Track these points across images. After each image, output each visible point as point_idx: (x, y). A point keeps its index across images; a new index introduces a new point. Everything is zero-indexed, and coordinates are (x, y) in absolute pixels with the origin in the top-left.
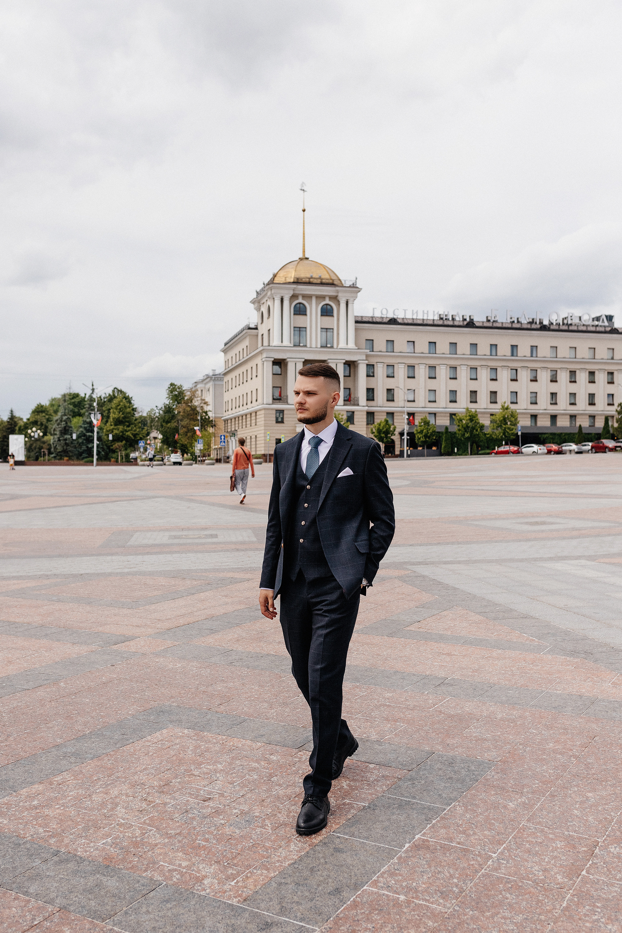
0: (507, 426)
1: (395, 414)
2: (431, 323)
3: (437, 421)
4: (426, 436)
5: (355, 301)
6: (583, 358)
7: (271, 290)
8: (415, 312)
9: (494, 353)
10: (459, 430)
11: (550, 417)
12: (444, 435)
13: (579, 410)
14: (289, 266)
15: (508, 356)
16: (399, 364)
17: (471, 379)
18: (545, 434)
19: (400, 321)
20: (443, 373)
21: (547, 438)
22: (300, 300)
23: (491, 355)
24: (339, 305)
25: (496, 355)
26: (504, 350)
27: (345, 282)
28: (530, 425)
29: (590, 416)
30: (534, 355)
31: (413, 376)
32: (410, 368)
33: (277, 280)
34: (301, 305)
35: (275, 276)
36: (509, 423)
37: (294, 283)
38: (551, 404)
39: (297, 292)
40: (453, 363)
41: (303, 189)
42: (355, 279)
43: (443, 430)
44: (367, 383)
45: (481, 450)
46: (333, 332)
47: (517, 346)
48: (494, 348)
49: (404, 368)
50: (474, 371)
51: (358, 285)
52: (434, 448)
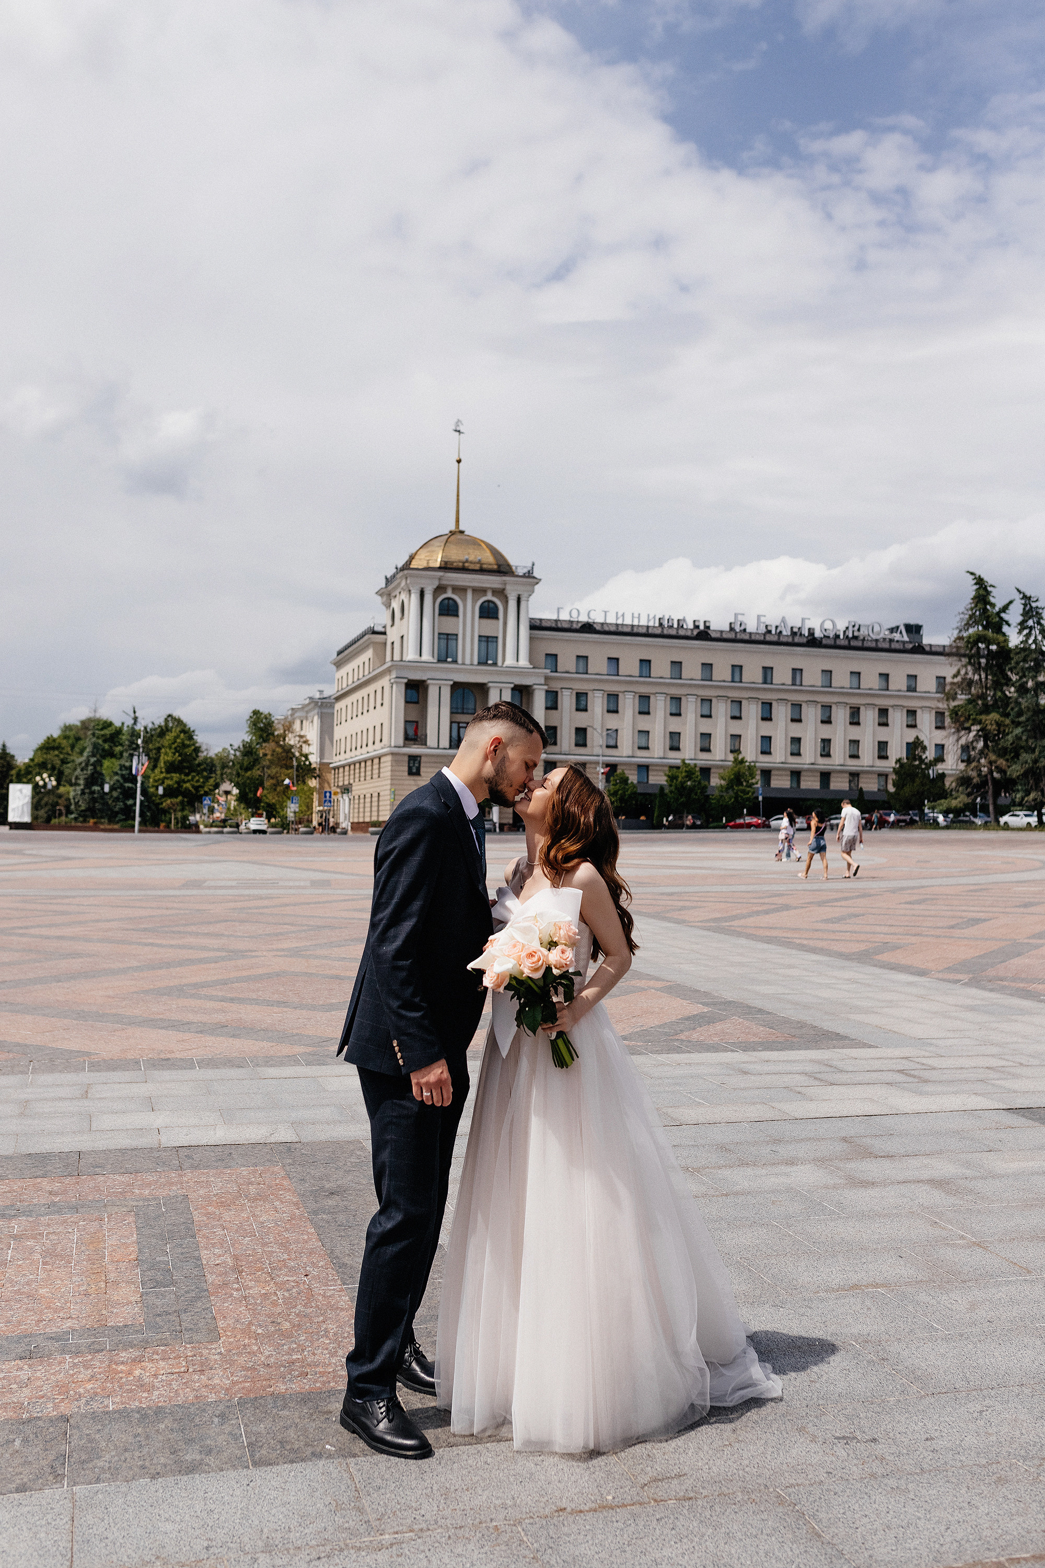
0: (741, 787)
2: (644, 631)
3: (650, 778)
4: (622, 800)
5: (531, 597)
6: (870, 689)
7: (406, 578)
9: (737, 678)
10: (671, 792)
11: (819, 774)
12: (658, 798)
13: (863, 766)
14: (435, 542)
15: (758, 683)
16: (595, 692)
17: (702, 716)
18: (809, 800)
19: (598, 628)
20: (660, 706)
22: (449, 594)
23: (733, 681)
24: (507, 602)
25: (741, 682)
26: (752, 674)
27: (516, 567)
28: (789, 787)
29: (880, 775)
30: (798, 682)
31: (615, 709)
32: (612, 698)
33: (414, 564)
34: (451, 601)
35: (412, 558)
36: (745, 784)
37: (440, 568)
38: (822, 755)
39: (444, 582)
40: (675, 691)
41: (458, 429)
42: (530, 565)
43: (657, 791)
44: (547, 718)
45: (713, 822)
46: (497, 642)
47: (772, 668)
48: (737, 670)
49: (603, 697)
50: (706, 704)
51: (535, 574)
52: (643, 818)
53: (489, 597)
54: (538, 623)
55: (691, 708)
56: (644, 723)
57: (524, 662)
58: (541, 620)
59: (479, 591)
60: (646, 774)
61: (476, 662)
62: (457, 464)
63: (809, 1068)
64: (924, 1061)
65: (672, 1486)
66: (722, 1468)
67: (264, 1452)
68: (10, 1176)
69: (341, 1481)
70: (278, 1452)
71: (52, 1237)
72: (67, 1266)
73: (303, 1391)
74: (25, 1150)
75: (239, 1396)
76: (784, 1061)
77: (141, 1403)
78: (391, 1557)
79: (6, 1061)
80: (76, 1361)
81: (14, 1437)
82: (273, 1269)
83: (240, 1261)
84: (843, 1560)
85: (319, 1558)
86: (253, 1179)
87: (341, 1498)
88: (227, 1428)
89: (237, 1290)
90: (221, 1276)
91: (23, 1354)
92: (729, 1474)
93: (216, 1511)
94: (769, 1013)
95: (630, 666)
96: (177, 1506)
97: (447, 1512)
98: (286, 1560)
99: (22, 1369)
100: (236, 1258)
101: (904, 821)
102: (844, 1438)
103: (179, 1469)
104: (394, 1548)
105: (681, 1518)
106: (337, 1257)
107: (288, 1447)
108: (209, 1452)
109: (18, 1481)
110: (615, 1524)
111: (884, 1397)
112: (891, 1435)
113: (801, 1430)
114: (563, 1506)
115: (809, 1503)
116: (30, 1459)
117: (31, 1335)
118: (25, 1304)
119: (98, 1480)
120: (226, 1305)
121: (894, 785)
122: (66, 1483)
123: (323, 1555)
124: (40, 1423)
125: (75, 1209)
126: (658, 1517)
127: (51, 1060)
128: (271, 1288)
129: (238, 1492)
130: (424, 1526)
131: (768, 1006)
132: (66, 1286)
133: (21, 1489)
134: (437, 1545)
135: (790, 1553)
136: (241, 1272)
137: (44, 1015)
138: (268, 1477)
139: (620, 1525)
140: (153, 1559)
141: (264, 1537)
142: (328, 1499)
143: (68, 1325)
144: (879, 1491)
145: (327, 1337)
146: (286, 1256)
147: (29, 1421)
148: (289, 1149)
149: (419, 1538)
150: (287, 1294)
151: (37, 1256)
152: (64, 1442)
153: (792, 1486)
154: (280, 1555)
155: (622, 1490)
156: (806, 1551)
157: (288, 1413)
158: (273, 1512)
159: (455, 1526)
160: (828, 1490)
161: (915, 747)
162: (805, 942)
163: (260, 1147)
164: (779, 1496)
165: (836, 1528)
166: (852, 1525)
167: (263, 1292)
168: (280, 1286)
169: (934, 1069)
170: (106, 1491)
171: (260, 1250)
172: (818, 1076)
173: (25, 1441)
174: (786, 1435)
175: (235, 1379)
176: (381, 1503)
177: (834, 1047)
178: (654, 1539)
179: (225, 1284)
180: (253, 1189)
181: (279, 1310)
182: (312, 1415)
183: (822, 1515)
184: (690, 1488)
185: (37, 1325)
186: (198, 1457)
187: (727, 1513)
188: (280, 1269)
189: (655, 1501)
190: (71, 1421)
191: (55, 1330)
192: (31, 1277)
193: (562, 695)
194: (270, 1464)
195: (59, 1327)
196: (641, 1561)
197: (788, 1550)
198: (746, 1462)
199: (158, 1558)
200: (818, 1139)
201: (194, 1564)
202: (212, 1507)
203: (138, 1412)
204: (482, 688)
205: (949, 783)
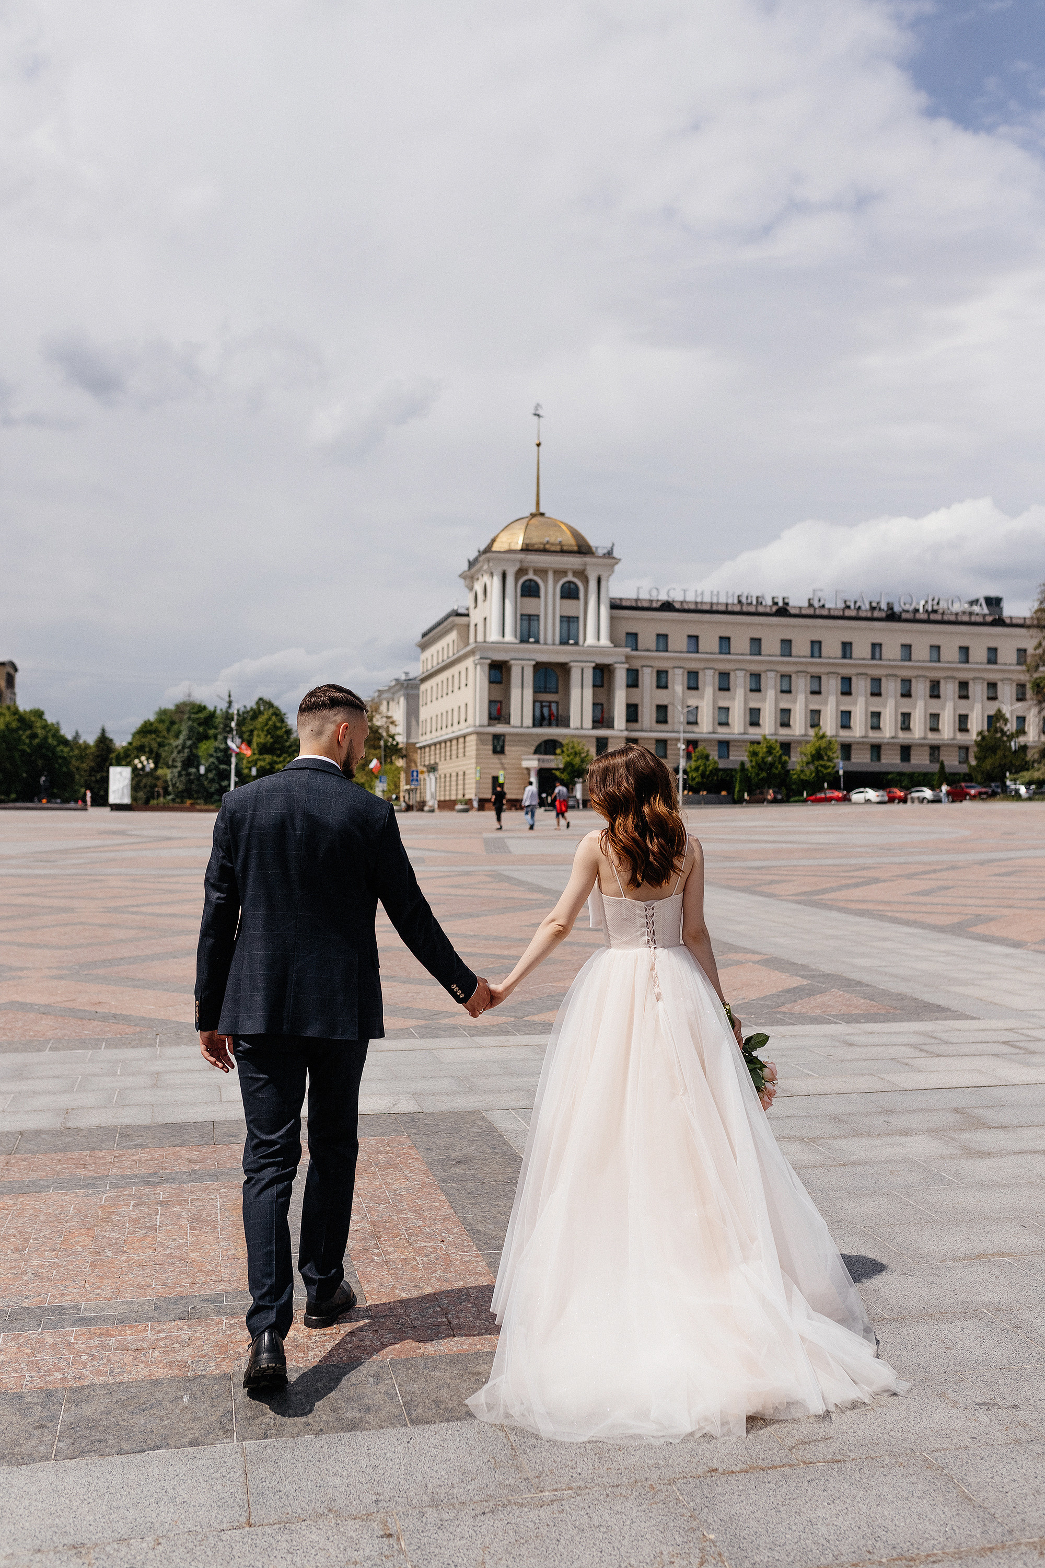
0: (822, 762)
1: (669, 742)
2: (722, 608)
3: (731, 754)
4: (703, 775)
5: (611, 578)
7: (489, 561)
8: (699, 592)
9: (816, 654)
10: (752, 767)
11: (899, 748)
12: (739, 774)
13: (943, 740)
14: (516, 525)
15: (838, 658)
16: (675, 670)
17: (782, 692)
18: (890, 773)
19: (677, 606)
20: (740, 683)
21: (892, 780)
22: (531, 576)
23: (812, 656)
24: (587, 582)
25: (820, 657)
26: (832, 649)
28: (869, 761)
29: (961, 748)
30: (877, 656)
31: (695, 686)
32: (692, 675)
33: (496, 547)
34: (532, 583)
35: (493, 541)
36: (826, 758)
37: (522, 550)
38: (902, 729)
39: (525, 565)
40: (754, 668)
41: (538, 413)
42: (610, 545)
43: (737, 766)
44: (627, 696)
45: (794, 796)
46: (578, 622)
47: (851, 644)
48: (816, 647)
49: (683, 674)
50: (786, 680)
51: (616, 554)
52: (724, 793)
53: (570, 577)
54: (618, 602)
55: (770, 684)
56: (724, 700)
57: (605, 641)
58: (621, 599)
59: (560, 573)
60: (726, 750)
61: (557, 641)
62: (536, 447)
63: (915, 1040)
64: (1029, 1032)
65: (819, 1449)
66: (867, 1432)
67: (420, 1411)
68: (150, 1145)
69: (497, 1438)
70: (434, 1411)
71: (196, 1203)
72: (213, 1232)
73: (451, 1353)
74: (160, 1120)
75: (390, 1357)
76: (888, 1033)
77: (298, 1362)
78: (553, 1513)
79: (134, 1034)
80: (232, 1322)
81: (182, 1394)
82: (410, 1235)
83: (378, 1227)
84: (996, 1523)
85: (484, 1513)
86: (381, 1149)
87: (498, 1456)
88: (383, 1388)
89: (378, 1255)
90: (361, 1242)
91: (181, 1315)
92: (874, 1438)
93: (381, 1466)
94: (868, 986)
95: (709, 643)
96: (343, 1462)
97: (602, 1471)
98: (453, 1514)
99: (182, 1329)
100: (373, 1224)
101: (986, 793)
102: (984, 1404)
103: (341, 1426)
104: (555, 1504)
105: (832, 1480)
106: (470, 1224)
107: (443, 1407)
108: (368, 1410)
109: (190, 1436)
110: (767, 1484)
111: (1021, 1365)
112: (1032, 1401)
113: (941, 1395)
114: (714, 1467)
115: (956, 1467)
116: (199, 1414)
117: (186, 1297)
118: (178, 1267)
119: (266, 1437)
120: (369, 1269)
121: (976, 758)
122: (235, 1438)
123: (487, 1510)
124: (205, 1381)
125: (215, 1176)
126: (808, 1478)
127: (176, 1033)
128: (410, 1253)
129: (399, 1449)
130: (582, 1484)
131: (866, 978)
132: (215, 1250)
133: (194, 1443)
134: (596, 1502)
135: (943, 1516)
136: (379, 1238)
137: (165, 990)
138: (427, 1435)
139: (773, 1486)
140: (326, 1512)
141: (429, 1492)
142: (486, 1457)
143: (221, 1288)
144: (1026, 1456)
145: (469, 1301)
146: (421, 1223)
147: (195, 1378)
148: (413, 1120)
149: (578, 1495)
150: (425, 1259)
151: (184, 1222)
152: (229, 1399)
153: (937, 1450)
154: (447, 1510)
155: (770, 1452)
156: (958, 1514)
157: (439, 1374)
158: (435, 1468)
159: (611, 1484)
160: (974, 1455)
161: (995, 720)
162: (897, 915)
163: (384, 1117)
164: (926, 1460)
165: (986, 1491)
166: (1001, 1490)
167: (403, 1257)
168: (418, 1251)
169: (1039, 1040)
170: (275, 1446)
171: (395, 1217)
172: (923, 1047)
173: (193, 1397)
174: (926, 1401)
175: (386, 1340)
176: (538, 1461)
177: (937, 1019)
178: (807, 1499)
179: (366, 1250)
180: (382, 1158)
181: (419, 1275)
182: (462, 1376)
183: (970, 1479)
184: (838, 1451)
185: (191, 1288)
186: (358, 1415)
187: (876, 1476)
188: (417, 1235)
189: (804, 1463)
190: (235, 1379)
191: (209, 1292)
192: (181, 1241)
193: (643, 673)
194: (428, 1423)
195: (212, 1290)
196: (796, 1521)
197: (941, 1512)
198: (891, 1426)
199: (330, 1510)
200: (930, 1110)
201: (365, 1517)
202: (377, 1462)
203: (296, 1371)
204: (564, 668)
205: (1031, 755)
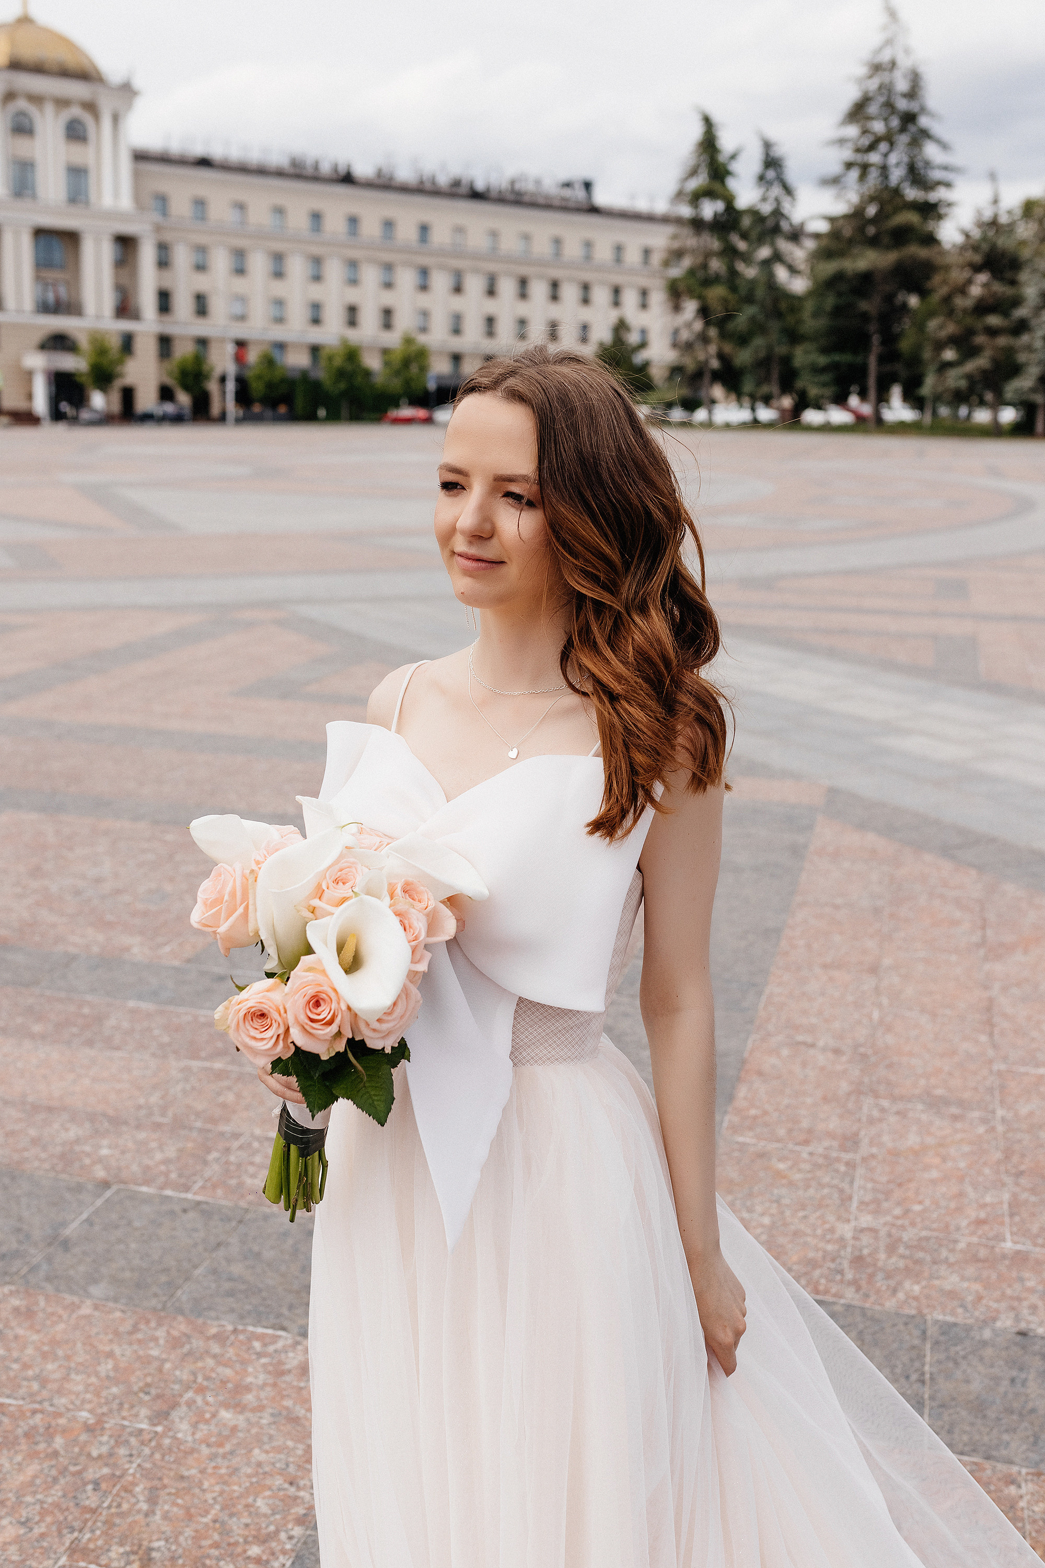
0: (409, 373)
1: (211, 342)
2: (273, 169)
3: (287, 359)
4: (268, 385)
5: (131, 114)
6: (540, 256)
9: (388, 237)
12: (301, 386)
15: (413, 244)
16: (218, 246)
17: (348, 282)
19: (218, 162)
22: (22, 105)
23: (384, 240)
24: (99, 120)
28: (449, 372)
31: (242, 269)
32: (238, 256)
34: (24, 115)
36: (413, 368)
37: (6, 66)
38: (486, 335)
39: (15, 88)
43: (299, 375)
44: (157, 279)
45: (367, 413)
46: (89, 174)
49: (227, 254)
50: (353, 268)
52: (282, 409)
53: (76, 111)
55: (334, 271)
56: (279, 288)
57: (126, 202)
58: (145, 149)
59: (62, 103)
60: (281, 353)
61: (63, 198)
95: (260, 214)
161: (621, 327)
193: (176, 249)
204: (71, 238)
205: (657, 373)
